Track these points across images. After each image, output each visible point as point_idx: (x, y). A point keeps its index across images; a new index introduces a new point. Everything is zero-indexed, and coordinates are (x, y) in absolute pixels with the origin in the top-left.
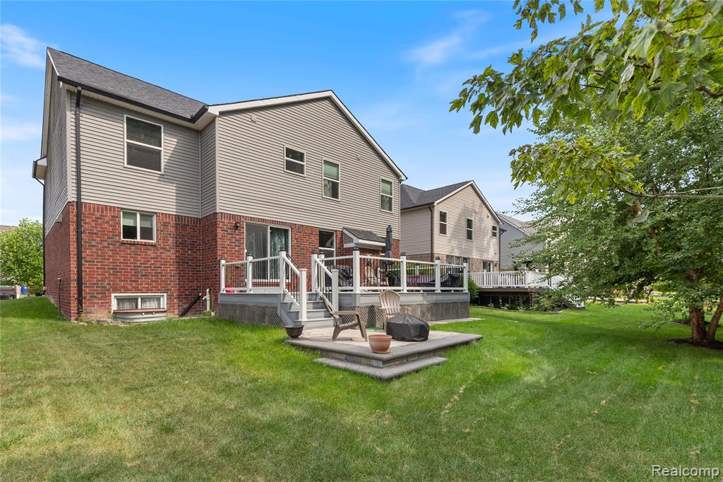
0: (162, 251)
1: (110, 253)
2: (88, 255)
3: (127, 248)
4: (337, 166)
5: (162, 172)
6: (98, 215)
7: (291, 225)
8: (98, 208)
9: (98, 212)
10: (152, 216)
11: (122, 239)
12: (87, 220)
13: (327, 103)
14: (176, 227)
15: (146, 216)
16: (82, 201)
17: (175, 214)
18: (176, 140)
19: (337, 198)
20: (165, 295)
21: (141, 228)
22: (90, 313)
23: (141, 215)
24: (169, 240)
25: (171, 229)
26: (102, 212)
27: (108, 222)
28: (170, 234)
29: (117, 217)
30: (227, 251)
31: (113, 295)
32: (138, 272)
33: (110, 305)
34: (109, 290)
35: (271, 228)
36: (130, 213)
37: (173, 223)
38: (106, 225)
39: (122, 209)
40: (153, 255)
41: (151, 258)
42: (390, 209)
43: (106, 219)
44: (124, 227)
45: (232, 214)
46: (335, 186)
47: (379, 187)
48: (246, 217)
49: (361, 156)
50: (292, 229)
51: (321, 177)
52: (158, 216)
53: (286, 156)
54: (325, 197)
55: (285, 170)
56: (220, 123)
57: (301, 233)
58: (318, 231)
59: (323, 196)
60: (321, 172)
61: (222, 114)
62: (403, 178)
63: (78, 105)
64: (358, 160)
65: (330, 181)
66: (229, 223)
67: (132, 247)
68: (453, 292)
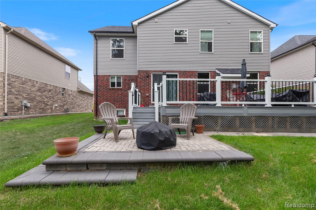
0: (124, 91)
1: (106, 93)
2: (99, 94)
3: (111, 91)
4: (211, 31)
5: (124, 58)
7: (178, 72)
8: (102, 76)
9: (102, 78)
10: (121, 77)
11: (110, 87)
12: (99, 81)
15: (119, 77)
16: (98, 74)
18: (129, 43)
19: (212, 51)
20: (125, 109)
21: (117, 82)
22: (99, 116)
23: (117, 77)
24: (126, 86)
25: (127, 81)
26: (104, 78)
27: (105, 81)
28: (127, 84)
29: (108, 79)
30: (142, 88)
32: (115, 100)
36: (113, 77)
37: (128, 79)
38: (105, 83)
39: (110, 75)
40: (120, 93)
41: (120, 94)
42: (261, 51)
43: (105, 80)
44: (111, 82)
45: (145, 71)
46: (210, 45)
47: (248, 37)
48: (152, 71)
49: (231, 20)
50: (179, 74)
51: (199, 41)
52: (123, 77)
53: (175, 35)
54: (201, 52)
55: (174, 42)
56: (139, 28)
57: (185, 75)
58: (196, 73)
59: (200, 52)
60: (199, 38)
61: (139, 24)
62: (273, 25)
63: (96, 39)
64: (229, 23)
65: (206, 42)
66: (143, 75)
67: (113, 90)
68: (293, 106)
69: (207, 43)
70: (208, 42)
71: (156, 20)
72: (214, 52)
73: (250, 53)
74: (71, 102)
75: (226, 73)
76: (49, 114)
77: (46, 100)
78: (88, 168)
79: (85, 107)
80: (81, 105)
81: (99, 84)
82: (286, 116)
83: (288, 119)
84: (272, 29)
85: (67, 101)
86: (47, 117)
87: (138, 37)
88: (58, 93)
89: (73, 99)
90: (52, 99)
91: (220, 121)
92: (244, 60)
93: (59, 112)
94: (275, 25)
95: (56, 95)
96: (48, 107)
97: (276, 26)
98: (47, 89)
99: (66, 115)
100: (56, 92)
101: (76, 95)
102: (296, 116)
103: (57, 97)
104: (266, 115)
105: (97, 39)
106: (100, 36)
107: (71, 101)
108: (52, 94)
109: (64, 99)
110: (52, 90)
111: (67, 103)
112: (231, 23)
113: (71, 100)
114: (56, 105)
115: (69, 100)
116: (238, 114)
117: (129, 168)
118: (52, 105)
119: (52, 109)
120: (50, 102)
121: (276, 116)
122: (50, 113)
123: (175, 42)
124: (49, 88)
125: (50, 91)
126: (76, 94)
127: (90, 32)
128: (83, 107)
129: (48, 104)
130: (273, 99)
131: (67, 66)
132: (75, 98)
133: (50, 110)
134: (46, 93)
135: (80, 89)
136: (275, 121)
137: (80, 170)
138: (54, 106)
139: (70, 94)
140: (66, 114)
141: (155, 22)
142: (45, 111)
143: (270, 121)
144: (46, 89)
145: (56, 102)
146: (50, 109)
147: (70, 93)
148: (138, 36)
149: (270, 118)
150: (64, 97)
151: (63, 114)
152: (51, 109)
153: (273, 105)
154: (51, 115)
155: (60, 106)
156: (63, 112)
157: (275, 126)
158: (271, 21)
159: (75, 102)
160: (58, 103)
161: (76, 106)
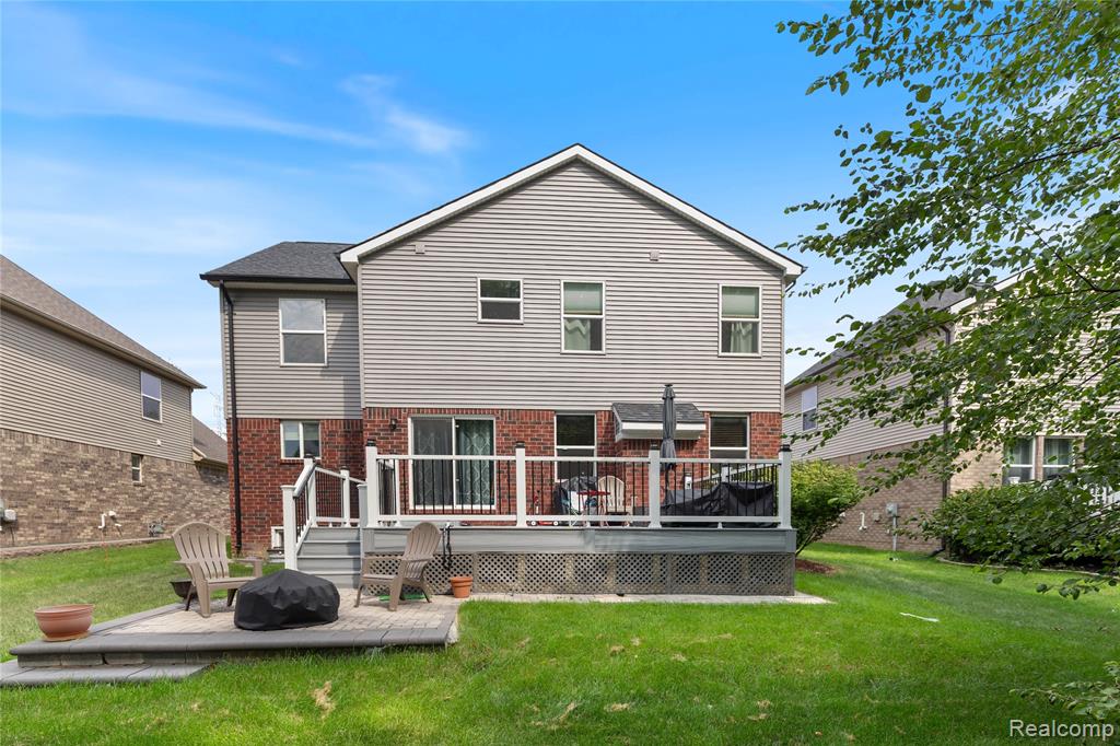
1: (269, 477)
2: (246, 481)
3: (287, 469)
4: (598, 286)
5: (325, 364)
6: (254, 430)
7: (493, 412)
8: (254, 423)
9: (254, 427)
10: (318, 425)
11: (283, 457)
12: (244, 439)
13: (574, 172)
14: (346, 436)
15: (310, 425)
16: (238, 416)
17: (342, 417)
18: (342, 315)
19: (601, 349)
21: (305, 441)
22: (251, 549)
24: (336, 455)
25: (339, 439)
26: (259, 427)
27: (265, 439)
28: (337, 447)
29: (275, 431)
31: (273, 528)
33: (270, 541)
34: (268, 522)
35: (458, 422)
37: (341, 430)
38: (263, 443)
39: (280, 420)
42: (755, 349)
43: (263, 435)
44: (287, 442)
45: (387, 408)
46: (596, 326)
47: (716, 306)
48: (410, 409)
49: (661, 251)
50: (498, 418)
51: (558, 317)
52: (323, 424)
53: (482, 296)
54: (567, 351)
55: (480, 319)
56: (364, 272)
57: (514, 423)
58: (552, 415)
59: (564, 351)
60: (558, 307)
61: (363, 259)
62: (792, 270)
63: (230, 302)
64: (655, 261)
65: (583, 320)
66: (381, 422)
67: (293, 468)
68: (720, 527)
69: (589, 324)
70: (591, 320)
71: (419, 245)
72: (609, 352)
73: (721, 354)
74: (166, 499)
75: (634, 418)
76: (82, 545)
77: (72, 496)
78: (105, 662)
79: (223, 516)
80: (207, 510)
81: (242, 447)
82: (698, 551)
83: (704, 561)
84: (791, 280)
85: (151, 499)
86: (75, 553)
87: (360, 296)
88: (118, 470)
89: (174, 491)
90: (95, 492)
91: (522, 567)
92: (669, 385)
93: (126, 537)
94: (797, 270)
95: (111, 479)
96: (81, 520)
97: (803, 272)
98: (74, 458)
99: (147, 546)
100: (108, 467)
101: (186, 476)
102: (723, 553)
103: (113, 487)
104: (646, 551)
105: (232, 299)
106: (241, 292)
107: (170, 497)
108: (93, 476)
109: (141, 491)
110: (94, 461)
111: (151, 504)
112: (660, 261)
113: (170, 493)
114: (112, 513)
115: (161, 495)
116: (570, 547)
117: (191, 661)
118: (95, 512)
119: (95, 525)
120: (88, 504)
121: (671, 554)
122: (89, 540)
123: (483, 317)
124: (81, 454)
125: (85, 465)
126: (186, 474)
127: (203, 277)
128: (215, 517)
129: (80, 509)
130: (665, 510)
131: (144, 375)
132: (183, 487)
133: (89, 531)
134: (70, 474)
135: (199, 455)
136: (669, 567)
137: (90, 666)
138: (103, 516)
139: (165, 475)
140: (148, 542)
141: (414, 253)
142: (71, 535)
143: (656, 566)
144: (70, 461)
145: (111, 501)
146: (92, 524)
147: (165, 469)
148: (360, 292)
149: (657, 559)
150: (138, 485)
151: (136, 543)
152: (91, 528)
153: (664, 524)
154: (92, 548)
155: (129, 515)
156: (138, 536)
157: (668, 579)
158: (784, 257)
159: (184, 502)
160: (117, 504)
161: (188, 515)
